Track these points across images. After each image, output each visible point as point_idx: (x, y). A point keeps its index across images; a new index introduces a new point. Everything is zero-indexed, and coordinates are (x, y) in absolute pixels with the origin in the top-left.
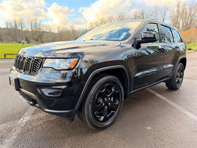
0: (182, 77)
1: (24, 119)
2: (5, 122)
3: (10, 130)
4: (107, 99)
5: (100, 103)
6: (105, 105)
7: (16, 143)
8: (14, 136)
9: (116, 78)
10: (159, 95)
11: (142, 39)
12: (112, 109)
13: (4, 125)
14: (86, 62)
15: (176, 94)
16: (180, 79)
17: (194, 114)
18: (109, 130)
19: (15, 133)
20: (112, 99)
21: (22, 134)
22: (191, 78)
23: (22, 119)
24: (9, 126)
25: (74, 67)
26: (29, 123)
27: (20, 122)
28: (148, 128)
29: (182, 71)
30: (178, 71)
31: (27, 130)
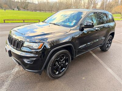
0: (110, 43)
1: (15, 70)
2: (5, 71)
3: (7, 77)
4: (61, 62)
5: (57, 65)
6: (59, 66)
7: (11, 85)
8: (10, 81)
9: (67, 51)
10: (94, 55)
11: (85, 26)
12: (64, 67)
13: (4, 73)
14: (48, 42)
15: (105, 54)
16: (109, 45)
17: (112, 70)
18: (61, 79)
19: (10, 79)
20: (64, 62)
21: (14, 79)
22: (118, 42)
23: (14, 69)
24: (7, 74)
25: (41, 48)
26: (18, 72)
27: (13, 71)
28: (83, 78)
29: (111, 40)
30: (108, 41)
31: (16, 77)
